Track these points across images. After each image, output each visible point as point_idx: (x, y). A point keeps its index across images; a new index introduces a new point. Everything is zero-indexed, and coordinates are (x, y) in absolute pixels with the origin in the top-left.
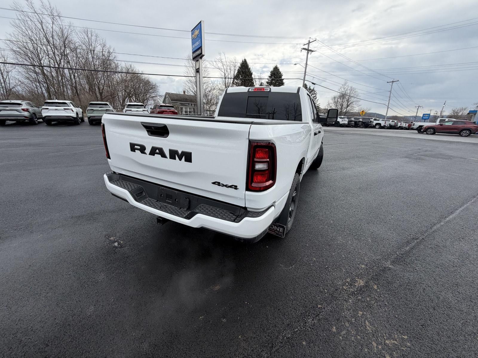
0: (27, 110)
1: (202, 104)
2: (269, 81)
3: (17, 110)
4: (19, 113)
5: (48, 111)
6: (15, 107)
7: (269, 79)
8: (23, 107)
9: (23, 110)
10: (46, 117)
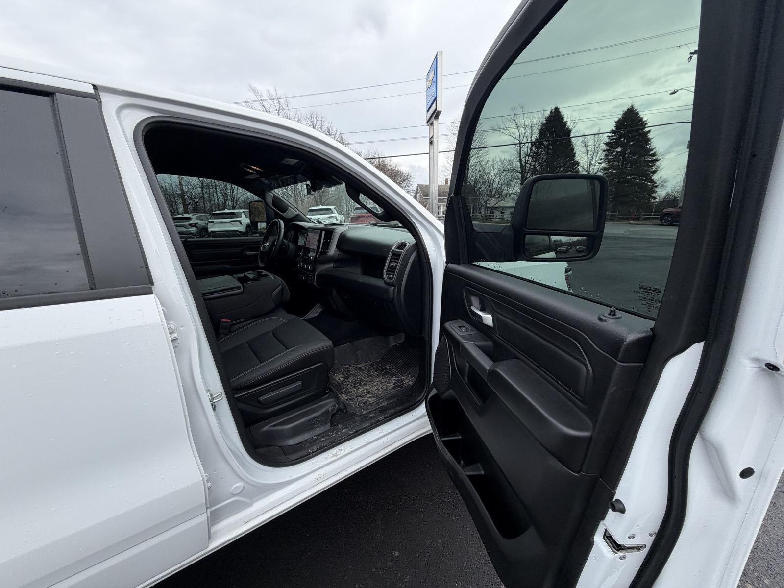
0: (195, 225)
1: (435, 198)
2: (611, 140)
3: (183, 226)
4: (185, 230)
5: (213, 225)
6: (184, 222)
7: (612, 136)
8: (191, 222)
9: (191, 225)
10: (212, 232)
